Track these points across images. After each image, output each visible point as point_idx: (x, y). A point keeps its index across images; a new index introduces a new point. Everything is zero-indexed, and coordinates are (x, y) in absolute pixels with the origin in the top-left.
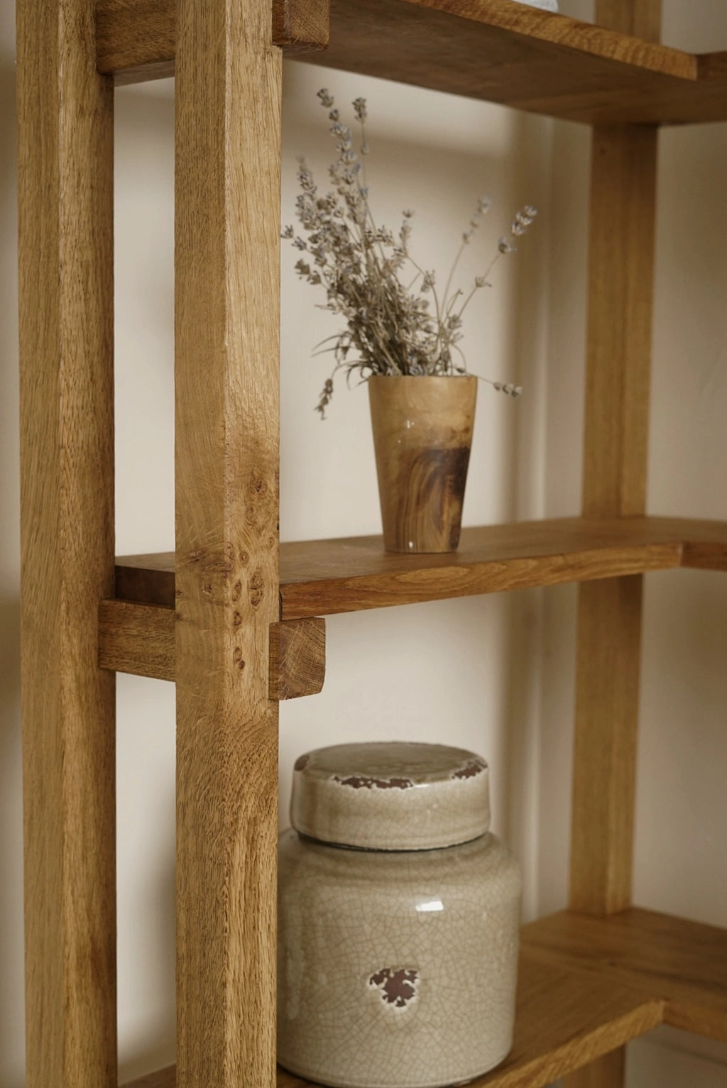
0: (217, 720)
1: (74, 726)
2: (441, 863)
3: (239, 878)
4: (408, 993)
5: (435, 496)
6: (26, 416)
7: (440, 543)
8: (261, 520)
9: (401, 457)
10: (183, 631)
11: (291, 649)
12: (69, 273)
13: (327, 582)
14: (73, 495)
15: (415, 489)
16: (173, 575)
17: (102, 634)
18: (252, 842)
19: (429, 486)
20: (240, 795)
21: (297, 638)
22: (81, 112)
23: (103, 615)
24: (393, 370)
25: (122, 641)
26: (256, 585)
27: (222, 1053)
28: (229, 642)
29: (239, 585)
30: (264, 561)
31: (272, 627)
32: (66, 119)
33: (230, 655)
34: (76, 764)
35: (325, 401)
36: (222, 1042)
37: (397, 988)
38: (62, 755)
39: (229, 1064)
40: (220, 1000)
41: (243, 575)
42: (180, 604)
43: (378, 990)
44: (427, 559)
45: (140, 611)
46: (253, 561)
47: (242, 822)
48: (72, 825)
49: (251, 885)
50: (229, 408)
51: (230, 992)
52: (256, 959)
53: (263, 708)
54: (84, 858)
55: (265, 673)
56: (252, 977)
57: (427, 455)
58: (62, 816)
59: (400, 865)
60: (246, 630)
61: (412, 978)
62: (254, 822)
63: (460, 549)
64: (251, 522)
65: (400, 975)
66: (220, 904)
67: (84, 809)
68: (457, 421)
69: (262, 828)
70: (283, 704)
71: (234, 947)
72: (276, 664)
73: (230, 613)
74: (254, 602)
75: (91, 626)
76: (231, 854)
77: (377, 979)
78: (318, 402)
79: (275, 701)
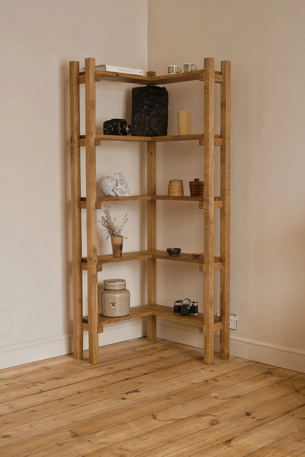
0: (91, 274)
1: (78, 275)
2: (119, 291)
3: (94, 289)
4: (115, 305)
5: (118, 250)
6: (73, 243)
7: (119, 255)
8: (95, 254)
9: (114, 246)
10: (88, 265)
11: (98, 267)
12: (77, 229)
13: (103, 260)
14: (77, 251)
15: (116, 249)
16: (87, 260)
17: (81, 266)
18: (95, 286)
19: (117, 249)
20: (93, 281)
21: (99, 266)
22: (78, 213)
23: (81, 264)
24: (113, 236)
25: (83, 266)
26: (95, 261)
27: (92, 307)
28: (92, 266)
29: (93, 261)
30: (96, 258)
31: (97, 265)
32: (76, 213)
33: (92, 267)
34: (78, 279)
35: (107, 239)
36: (92, 306)
37: (113, 305)
38: (76, 278)
39: (93, 308)
40: (92, 301)
41: (93, 260)
42: (88, 262)
43: (111, 305)
44: (117, 257)
45: (84, 263)
46: (94, 258)
47: (94, 284)
48: (78, 286)
49: (95, 290)
50: (92, 245)
51: (93, 300)
52: (95, 298)
53: (96, 273)
54: (79, 289)
55: (96, 269)
56: (95, 299)
57: (117, 246)
58: (77, 285)
59: (114, 291)
60: (94, 265)
61: (115, 304)
62: (95, 284)
63: (122, 256)
64: (94, 255)
65: (114, 303)
66: (92, 292)
67: (79, 284)
68: (120, 242)
69: (96, 285)
70: (98, 272)
71: (93, 296)
72: (97, 268)
73: (92, 263)
74: (95, 262)
75: (80, 264)
76: (93, 287)
77: (111, 304)
78: (106, 239)
79: (97, 272)
